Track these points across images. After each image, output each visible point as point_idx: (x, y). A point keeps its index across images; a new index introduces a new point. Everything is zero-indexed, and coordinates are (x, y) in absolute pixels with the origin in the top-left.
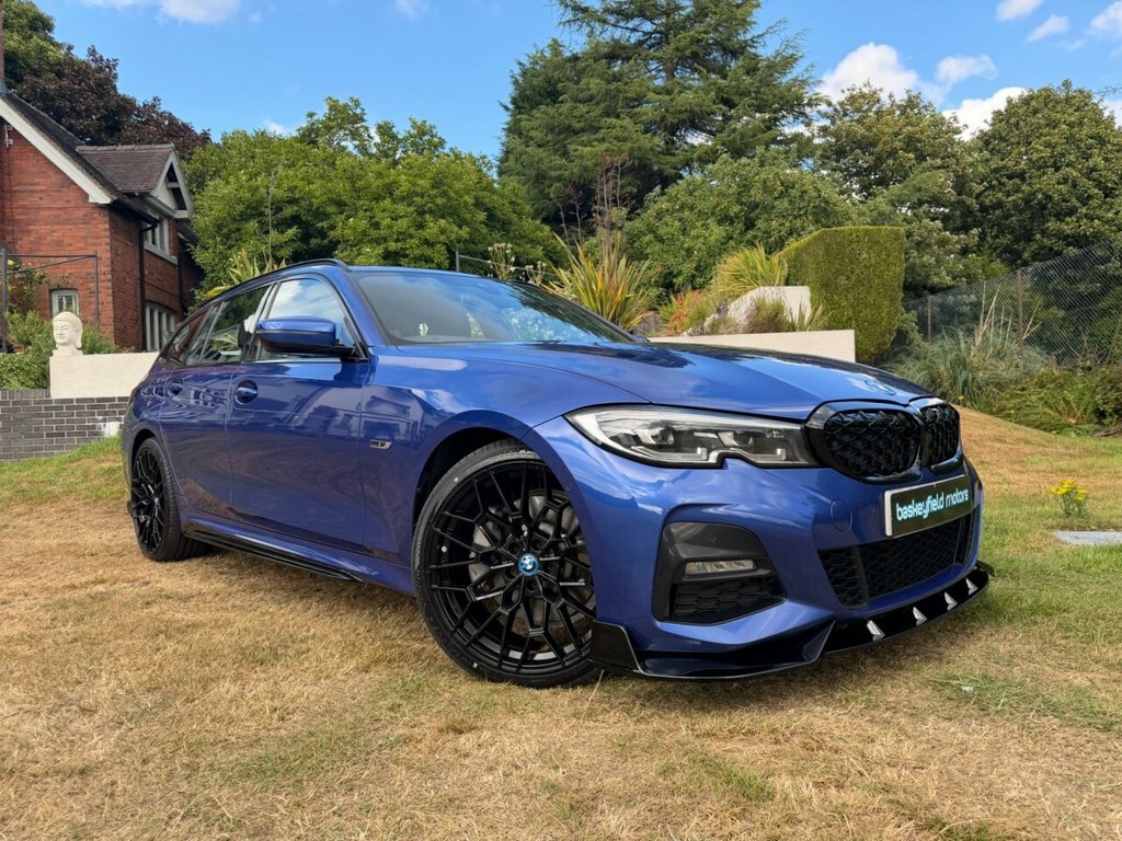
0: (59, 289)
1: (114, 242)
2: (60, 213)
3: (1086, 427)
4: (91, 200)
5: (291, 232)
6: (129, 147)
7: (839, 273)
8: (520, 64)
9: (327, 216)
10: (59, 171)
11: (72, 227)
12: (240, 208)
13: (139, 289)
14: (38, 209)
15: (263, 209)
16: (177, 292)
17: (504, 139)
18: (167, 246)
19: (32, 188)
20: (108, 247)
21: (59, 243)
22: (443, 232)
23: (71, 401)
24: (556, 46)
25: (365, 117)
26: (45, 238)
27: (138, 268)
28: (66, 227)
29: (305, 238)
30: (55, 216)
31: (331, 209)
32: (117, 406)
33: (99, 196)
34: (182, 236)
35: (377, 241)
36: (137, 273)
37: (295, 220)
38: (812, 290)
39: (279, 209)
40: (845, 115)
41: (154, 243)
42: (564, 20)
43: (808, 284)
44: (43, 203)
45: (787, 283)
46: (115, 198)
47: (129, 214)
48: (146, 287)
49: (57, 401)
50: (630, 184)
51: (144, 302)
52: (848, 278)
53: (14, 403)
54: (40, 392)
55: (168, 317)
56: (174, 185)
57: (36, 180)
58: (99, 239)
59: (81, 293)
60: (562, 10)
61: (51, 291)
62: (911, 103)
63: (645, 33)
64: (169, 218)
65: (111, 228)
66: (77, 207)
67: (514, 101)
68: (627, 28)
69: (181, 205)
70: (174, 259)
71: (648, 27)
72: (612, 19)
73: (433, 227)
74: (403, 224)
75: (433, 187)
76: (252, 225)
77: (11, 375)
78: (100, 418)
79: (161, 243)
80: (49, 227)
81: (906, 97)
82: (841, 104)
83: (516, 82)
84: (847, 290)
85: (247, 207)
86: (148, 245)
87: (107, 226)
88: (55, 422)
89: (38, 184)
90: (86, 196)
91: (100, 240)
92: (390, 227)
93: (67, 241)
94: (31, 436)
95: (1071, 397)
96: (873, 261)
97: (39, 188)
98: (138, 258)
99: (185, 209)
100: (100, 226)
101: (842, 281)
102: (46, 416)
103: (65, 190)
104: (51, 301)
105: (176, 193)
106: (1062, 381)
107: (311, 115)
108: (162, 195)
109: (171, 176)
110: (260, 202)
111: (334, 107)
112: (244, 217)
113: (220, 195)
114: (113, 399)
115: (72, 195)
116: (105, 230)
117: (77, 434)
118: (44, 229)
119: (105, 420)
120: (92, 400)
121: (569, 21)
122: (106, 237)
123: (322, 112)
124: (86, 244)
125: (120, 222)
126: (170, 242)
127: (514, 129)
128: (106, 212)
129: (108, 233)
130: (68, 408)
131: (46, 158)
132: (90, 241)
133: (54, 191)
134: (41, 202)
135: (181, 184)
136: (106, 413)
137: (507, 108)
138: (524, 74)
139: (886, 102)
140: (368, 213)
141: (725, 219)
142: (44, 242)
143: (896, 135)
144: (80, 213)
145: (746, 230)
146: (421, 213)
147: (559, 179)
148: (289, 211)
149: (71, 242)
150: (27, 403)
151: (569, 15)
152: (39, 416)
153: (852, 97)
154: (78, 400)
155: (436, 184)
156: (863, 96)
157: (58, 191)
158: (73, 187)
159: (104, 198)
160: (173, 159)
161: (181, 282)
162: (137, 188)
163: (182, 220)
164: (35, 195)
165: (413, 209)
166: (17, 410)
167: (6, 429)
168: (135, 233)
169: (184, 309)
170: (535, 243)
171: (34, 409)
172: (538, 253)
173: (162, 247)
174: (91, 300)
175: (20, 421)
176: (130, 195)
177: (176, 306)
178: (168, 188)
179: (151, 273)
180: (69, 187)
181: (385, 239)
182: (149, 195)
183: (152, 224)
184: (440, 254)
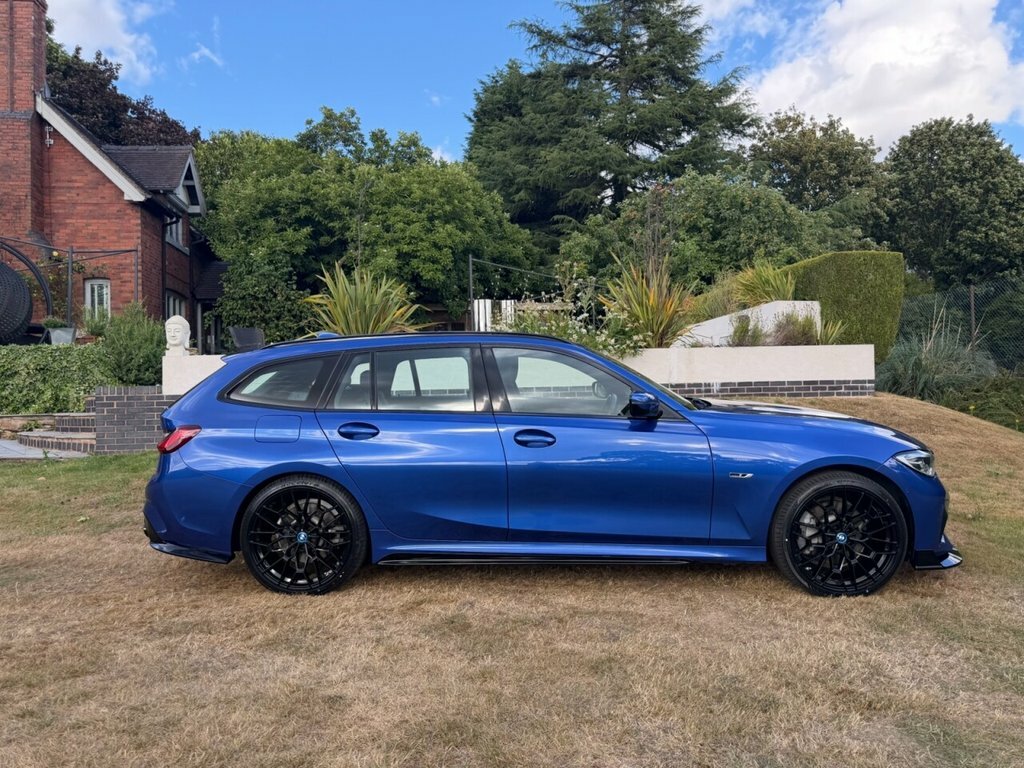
0: (94, 278)
1: (145, 237)
2: (95, 208)
4: (126, 198)
5: (307, 230)
6: (151, 147)
7: (849, 292)
9: (340, 217)
10: (96, 169)
11: (106, 221)
12: (260, 207)
13: (161, 278)
14: (75, 204)
15: (279, 209)
16: (187, 280)
17: (467, 147)
18: (180, 237)
19: (70, 184)
20: (139, 241)
21: (94, 237)
22: (450, 235)
24: (513, 67)
25: (360, 126)
26: (81, 231)
27: (160, 259)
28: (101, 221)
29: (315, 236)
30: (91, 211)
31: (345, 211)
34: (192, 229)
35: (390, 243)
36: (159, 264)
37: (306, 221)
38: (823, 306)
39: (294, 210)
40: (773, 134)
41: (171, 234)
42: (531, 45)
43: (819, 299)
44: (80, 199)
45: (795, 299)
46: (149, 196)
47: (156, 209)
48: (167, 276)
49: (168, 397)
51: (165, 290)
52: (856, 297)
54: (147, 391)
55: (180, 304)
56: (189, 183)
57: (74, 178)
58: (131, 234)
59: (113, 282)
60: (529, 36)
61: (85, 279)
62: (832, 126)
63: (602, 56)
64: (183, 212)
65: (143, 223)
66: (111, 203)
67: (476, 114)
68: (586, 52)
69: (193, 200)
70: (187, 250)
71: (604, 51)
72: (572, 43)
73: (444, 231)
74: (415, 229)
75: (441, 196)
76: (270, 223)
79: (177, 234)
80: (85, 221)
82: (769, 126)
83: (478, 99)
84: (856, 307)
85: (266, 206)
86: (168, 239)
87: (139, 221)
89: (76, 181)
90: (122, 193)
92: (402, 230)
93: (101, 234)
96: (878, 282)
97: (76, 185)
98: (160, 250)
99: (197, 204)
100: (133, 221)
101: (852, 298)
102: (158, 410)
103: (100, 187)
104: (84, 289)
105: (191, 190)
107: (309, 122)
108: (181, 194)
109: (189, 176)
110: (277, 203)
111: (329, 115)
112: (263, 215)
115: (107, 192)
116: (137, 225)
118: (80, 222)
121: (535, 46)
122: (136, 231)
123: (318, 120)
124: (119, 237)
125: (149, 219)
126: (183, 234)
127: (474, 141)
128: (139, 209)
129: (140, 228)
131: (84, 157)
132: (122, 235)
133: (90, 188)
134: (77, 198)
135: (196, 182)
137: (470, 119)
138: (486, 91)
139: (808, 124)
140: (380, 217)
141: (694, 229)
142: (80, 234)
144: (114, 209)
146: (431, 219)
147: (526, 184)
148: (303, 211)
149: (103, 235)
150: (140, 398)
151: (536, 41)
152: (152, 410)
153: (778, 119)
155: (443, 192)
156: (788, 118)
157: (93, 188)
158: (108, 185)
159: (138, 196)
160: (190, 160)
161: (191, 271)
162: (162, 186)
163: (194, 215)
164: (74, 191)
165: (424, 215)
166: (130, 405)
167: (121, 422)
168: (159, 228)
169: (193, 296)
170: (515, 242)
171: (147, 404)
172: (519, 251)
173: (177, 239)
174: (122, 288)
175: (134, 415)
176: (156, 192)
177: (188, 295)
178: (183, 186)
179: (170, 264)
180: (104, 185)
181: (397, 241)
182: (171, 192)
183: (174, 219)
184: (446, 256)
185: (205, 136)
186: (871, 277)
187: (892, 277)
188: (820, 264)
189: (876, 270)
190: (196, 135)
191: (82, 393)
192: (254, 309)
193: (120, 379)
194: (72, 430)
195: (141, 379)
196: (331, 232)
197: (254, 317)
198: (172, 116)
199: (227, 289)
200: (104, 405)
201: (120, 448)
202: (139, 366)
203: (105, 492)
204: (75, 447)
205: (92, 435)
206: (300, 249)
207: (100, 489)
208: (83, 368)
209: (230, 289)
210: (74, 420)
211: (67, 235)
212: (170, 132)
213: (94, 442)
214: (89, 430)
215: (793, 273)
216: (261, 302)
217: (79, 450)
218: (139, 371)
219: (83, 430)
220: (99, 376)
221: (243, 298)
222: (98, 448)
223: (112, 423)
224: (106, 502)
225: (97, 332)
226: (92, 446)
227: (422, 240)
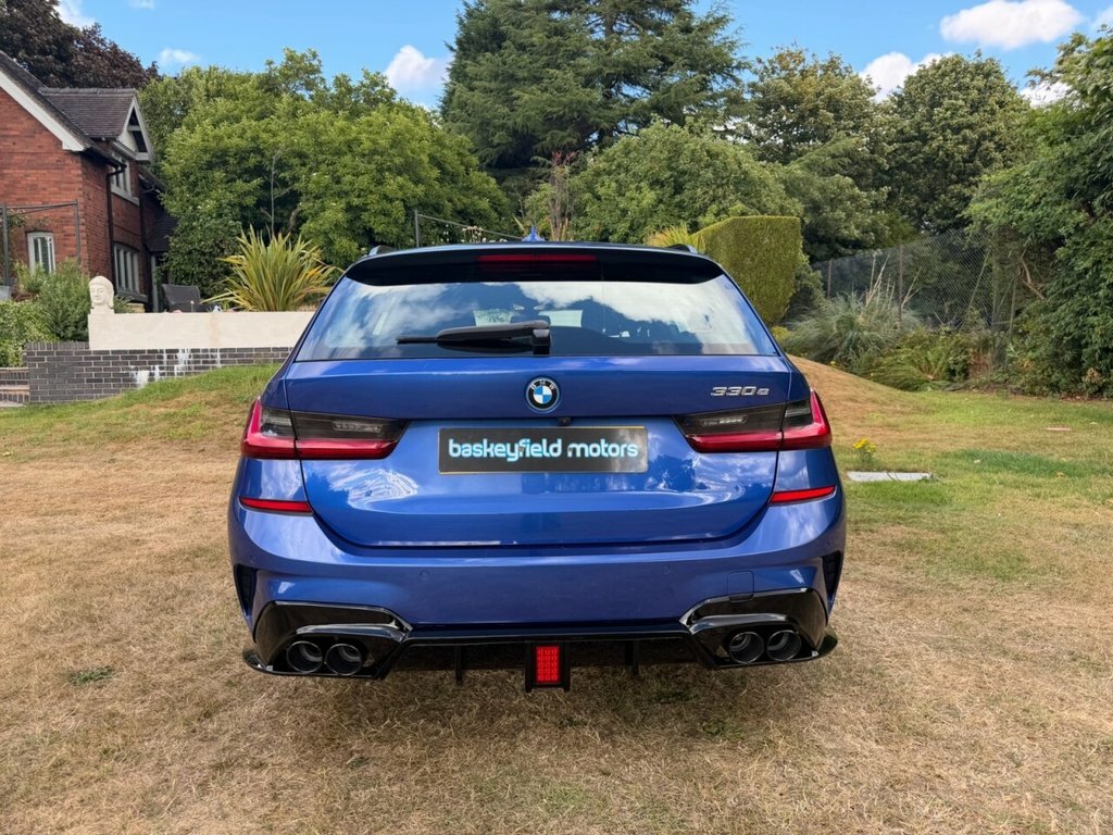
0: (35, 230)
1: (86, 187)
2: (34, 158)
4: (65, 147)
5: (256, 182)
6: (92, 90)
7: (745, 254)
8: (466, 4)
9: (291, 167)
10: (31, 117)
11: (45, 172)
12: (207, 157)
13: (107, 231)
14: (12, 153)
15: (227, 158)
16: (138, 232)
18: (129, 187)
19: (5, 133)
20: (82, 193)
21: (34, 187)
22: (401, 187)
23: (107, 352)
25: (322, 69)
26: (19, 182)
27: (106, 210)
28: (40, 172)
29: (266, 186)
30: (29, 161)
31: (295, 161)
32: (147, 357)
33: (72, 143)
34: (142, 178)
35: (341, 194)
36: (105, 216)
37: (259, 171)
39: (243, 159)
40: (773, 72)
41: (118, 184)
44: (17, 148)
46: (88, 146)
47: (98, 159)
48: (115, 228)
49: (95, 352)
50: (569, 135)
51: (113, 243)
52: (753, 260)
53: (57, 353)
54: (75, 346)
55: (132, 256)
56: (135, 128)
57: (9, 126)
58: (71, 192)
59: (57, 235)
61: (27, 232)
62: (832, 65)
64: (130, 159)
65: (84, 173)
66: (50, 153)
67: (459, 42)
69: (141, 147)
70: (136, 200)
73: (393, 184)
74: (364, 181)
75: (392, 147)
76: (219, 174)
77: (30, 322)
78: (133, 367)
79: (123, 186)
80: (23, 171)
81: (829, 58)
82: (771, 62)
83: (461, 22)
85: (213, 156)
86: (114, 189)
87: (80, 172)
88: (94, 370)
89: (11, 129)
90: (60, 143)
91: (72, 186)
92: (352, 184)
93: (41, 185)
94: (75, 381)
96: (773, 246)
97: (12, 133)
98: (106, 201)
99: (146, 151)
100: (72, 172)
101: (748, 262)
102: (86, 364)
103: (37, 135)
104: (27, 242)
105: (137, 136)
107: (270, 63)
108: (125, 140)
109: (134, 121)
110: (225, 152)
111: (291, 57)
112: (210, 166)
113: (186, 143)
114: (143, 352)
115: (45, 141)
116: (78, 175)
117: (113, 380)
118: (19, 173)
119: (137, 369)
120: (125, 352)
122: (78, 182)
123: (279, 61)
124: (60, 188)
125: (91, 169)
126: (131, 183)
127: (458, 73)
128: (78, 159)
129: (81, 179)
130: (104, 358)
131: (18, 104)
132: (64, 186)
133: (26, 137)
134: (15, 147)
135: (142, 127)
136: (138, 363)
137: (451, 49)
138: (470, 14)
139: (809, 62)
140: (331, 168)
141: (656, 183)
142: (19, 185)
143: (818, 95)
144: (53, 159)
145: (675, 194)
146: (380, 170)
147: (503, 127)
148: (253, 161)
149: (44, 186)
150: (69, 353)
152: (80, 364)
153: (780, 56)
154: (113, 352)
155: (395, 143)
156: (791, 55)
157: (31, 137)
158: (45, 133)
159: (78, 147)
160: (134, 104)
161: (142, 222)
162: (104, 133)
163: (142, 162)
164: (8, 140)
165: (373, 166)
166: (59, 359)
167: (52, 375)
168: (103, 179)
169: (147, 249)
170: (482, 194)
171: (75, 359)
172: (485, 204)
173: (125, 189)
174: (67, 242)
175: (64, 368)
176: (97, 140)
177: (139, 245)
178: (129, 132)
179: (117, 215)
180: (40, 133)
181: (347, 193)
182: (115, 140)
183: (120, 168)
184: (398, 210)
186: (767, 241)
188: (723, 228)
189: (771, 234)
190: (153, 71)
191: (20, 349)
192: (201, 264)
193: (58, 335)
194: (9, 383)
195: (80, 335)
196: (284, 183)
197: (202, 273)
198: (122, 47)
199: (173, 244)
200: (36, 360)
201: (52, 399)
202: (77, 322)
203: (30, 433)
204: (12, 398)
205: (27, 387)
206: (250, 201)
207: (26, 431)
208: (20, 325)
209: (176, 243)
210: (11, 374)
211: (6, 185)
212: (122, 70)
213: (28, 394)
214: (25, 383)
215: (705, 237)
216: (207, 257)
217: (15, 401)
218: (76, 327)
219: (19, 383)
220: (36, 333)
221: (190, 252)
222: (32, 398)
223: (43, 376)
224: (31, 440)
225: (34, 290)
226: (27, 397)
227: (371, 192)
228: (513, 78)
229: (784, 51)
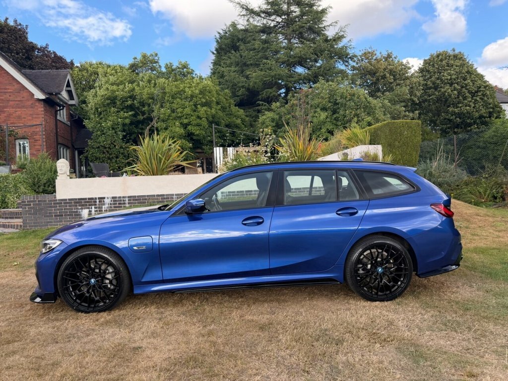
0: (20, 138)
1: (46, 117)
2: (20, 103)
3: (490, 203)
4: (35, 97)
5: (131, 112)
6: (48, 71)
7: (395, 140)
8: (219, 33)
9: (148, 105)
10: (19, 83)
11: (25, 109)
13: (55, 138)
15: (116, 101)
16: (70, 139)
17: (212, 67)
18: (65, 117)
19: (6, 91)
20: (43, 119)
21: (19, 117)
22: (205, 112)
23: (66, 200)
24: (234, 25)
25: (159, 61)
26: (12, 115)
27: (55, 128)
28: (23, 109)
29: (134, 116)
30: (17, 104)
32: (88, 202)
34: (72, 112)
36: (55, 131)
38: (383, 147)
39: (124, 101)
40: (362, 61)
41: (60, 115)
42: (241, 14)
43: (381, 144)
44: (11, 98)
45: (370, 144)
46: (47, 96)
47: (51, 103)
48: (59, 137)
49: (59, 200)
50: (274, 91)
51: (58, 144)
52: (399, 142)
53: (39, 201)
54: (48, 197)
55: (66, 150)
56: (69, 89)
57: (7, 87)
58: (39, 118)
59: (30, 140)
60: (241, 9)
61: (15, 139)
62: (389, 56)
63: (277, 22)
64: (66, 103)
65: (45, 110)
66: (28, 100)
67: (217, 50)
68: (270, 20)
69: (71, 98)
70: (69, 123)
71: (279, 19)
72: (263, 15)
75: (200, 94)
76: (113, 108)
77: (20, 184)
78: (80, 207)
79: (63, 116)
80: (14, 109)
81: (386, 53)
82: (361, 56)
83: (217, 41)
84: (398, 147)
85: (109, 100)
86: (58, 118)
87: (43, 109)
88: (59, 210)
89: (8, 89)
90: (33, 95)
91: (39, 116)
93: (23, 116)
94: (48, 216)
95: (481, 190)
96: (409, 135)
97: (9, 91)
98: (55, 124)
99: (74, 100)
100: (39, 109)
101: (397, 143)
102: (54, 207)
104: (15, 144)
105: (70, 93)
106: (476, 183)
107: (135, 58)
108: (64, 95)
109: (68, 85)
110: (115, 98)
111: (145, 56)
112: (108, 105)
114: (86, 199)
115: (25, 94)
116: (42, 111)
117: (69, 215)
118: (11, 110)
119: (82, 209)
120: (76, 199)
121: (244, 15)
122: (42, 114)
123: (139, 57)
124: (33, 118)
125: (48, 108)
126: (66, 115)
127: (217, 63)
128: (42, 103)
129: (43, 113)
130: (64, 203)
131: (12, 77)
132: (34, 116)
133: (16, 92)
134: (10, 98)
135: (72, 88)
136: (83, 205)
137: (213, 53)
138: (221, 38)
139: (379, 56)
140: (170, 105)
141: (324, 109)
142: (12, 116)
143: (385, 69)
144: (30, 103)
145: (333, 114)
146: (195, 105)
147: (243, 87)
148: (129, 102)
149: (24, 116)
150: (45, 201)
151: (244, 12)
152: (51, 207)
153: (365, 53)
154: (69, 200)
156: (369, 53)
157: (18, 92)
158: (26, 91)
159: (42, 96)
160: (69, 77)
161: (71, 134)
162: (54, 91)
163: (72, 105)
164: (7, 94)
166: (40, 205)
167: (35, 213)
168: (53, 112)
169: (73, 146)
170: (237, 117)
171: (48, 204)
172: (239, 121)
173: (63, 118)
174: (35, 144)
175: (42, 209)
176: (51, 94)
177: (70, 145)
178: (66, 90)
179: (60, 130)
180: (23, 91)
182: (60, 94)
183: (62, 108)
184: (204, 122)
185: (77, 64)
186: (406, 133)
187: (415, 133)
188: (381, 127)
189: (408, 130)
190: (72, 63)
191: (15, 198)
192: (104, 153)
193: (35, 191)
194: (10, 218)
195: (46, 190)
196: (143, 113)
197: (104, 157)
198: (59, 54)
199: (90, 143)
200: (26, 205)
201: (35, 226)
202: (45, 184)
203: (27, 249)
204: (12, 227)
205: (21, 220)
206: (127, 121)
207: (25, 248)
208: (15, 186)
209: (92, 143)
210: (11, 213)
211: (5, 117)
212: (58, 63)
213: (22, 224)
214: (19, 218)
215: (369, 132)
216: (107, 149)
217: (14, 228)
218: (45, 186)
219: (16, 218)
220: (23, 189)
221: (99, 147)
222: (24, 226)
223: (30, 214)
224: (28, 254)
225: (22, 167)
226: (21, 226)
227: (192, 116)
228: (245, 64)
229: (366, 51)
